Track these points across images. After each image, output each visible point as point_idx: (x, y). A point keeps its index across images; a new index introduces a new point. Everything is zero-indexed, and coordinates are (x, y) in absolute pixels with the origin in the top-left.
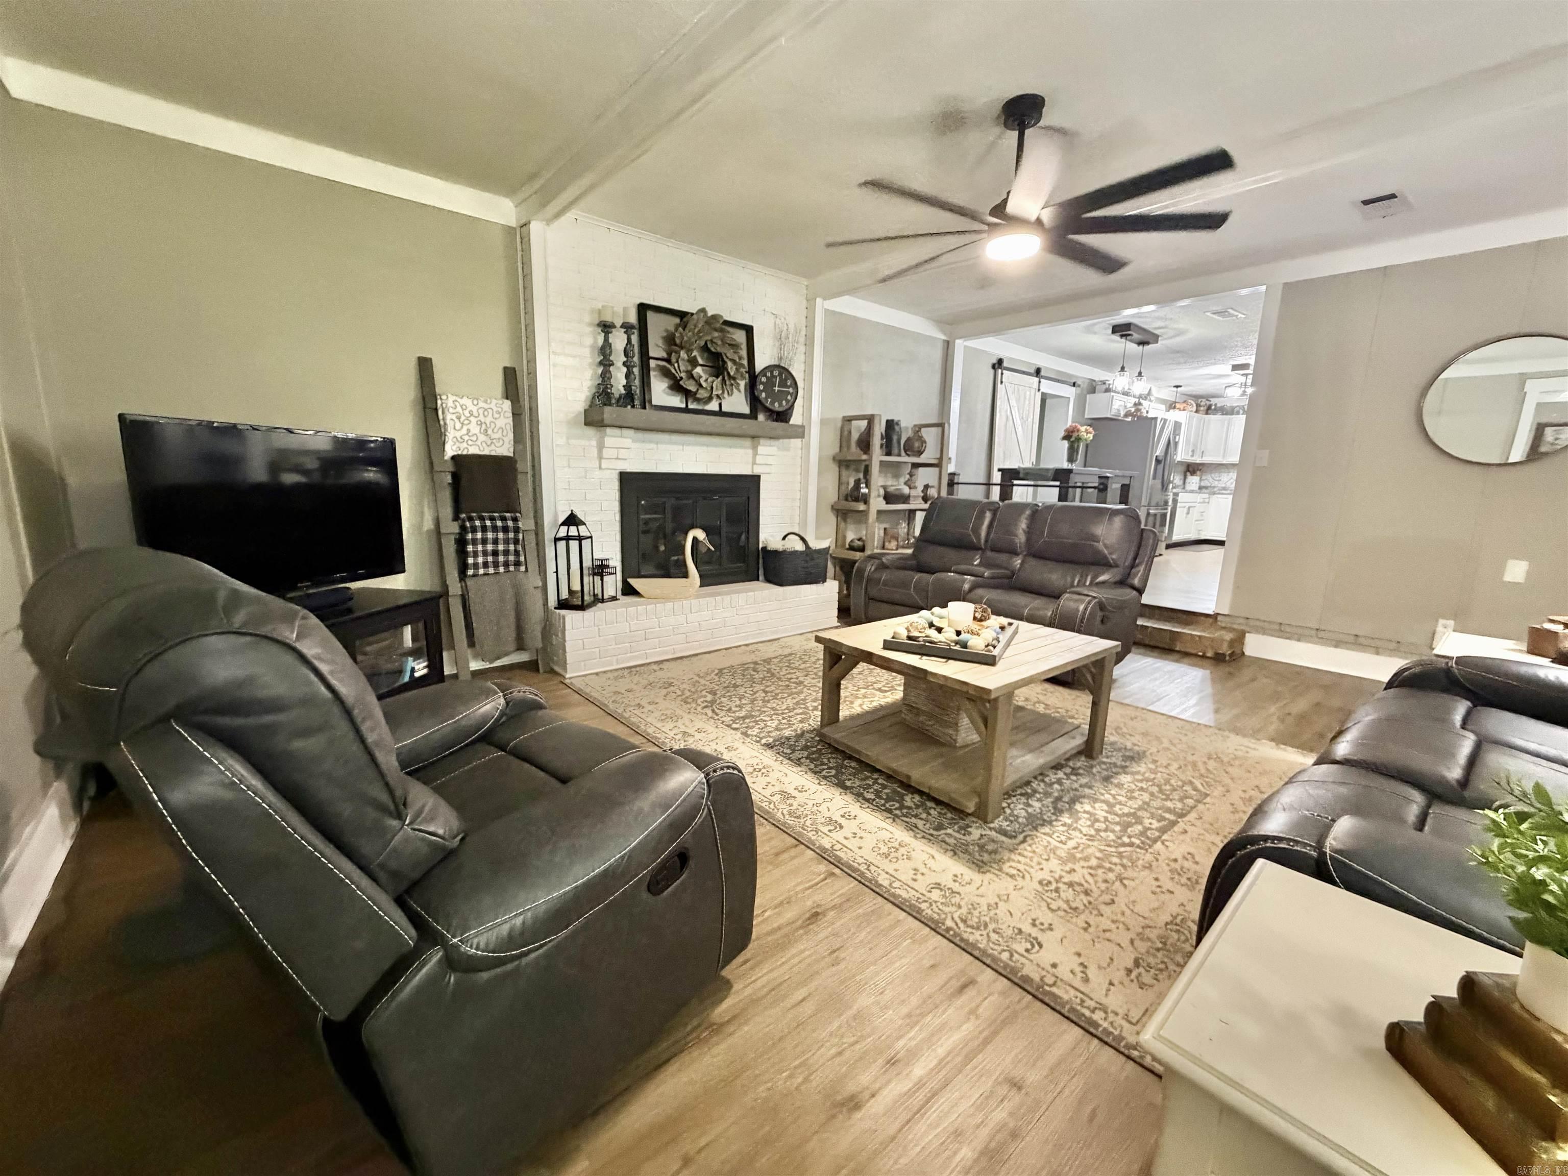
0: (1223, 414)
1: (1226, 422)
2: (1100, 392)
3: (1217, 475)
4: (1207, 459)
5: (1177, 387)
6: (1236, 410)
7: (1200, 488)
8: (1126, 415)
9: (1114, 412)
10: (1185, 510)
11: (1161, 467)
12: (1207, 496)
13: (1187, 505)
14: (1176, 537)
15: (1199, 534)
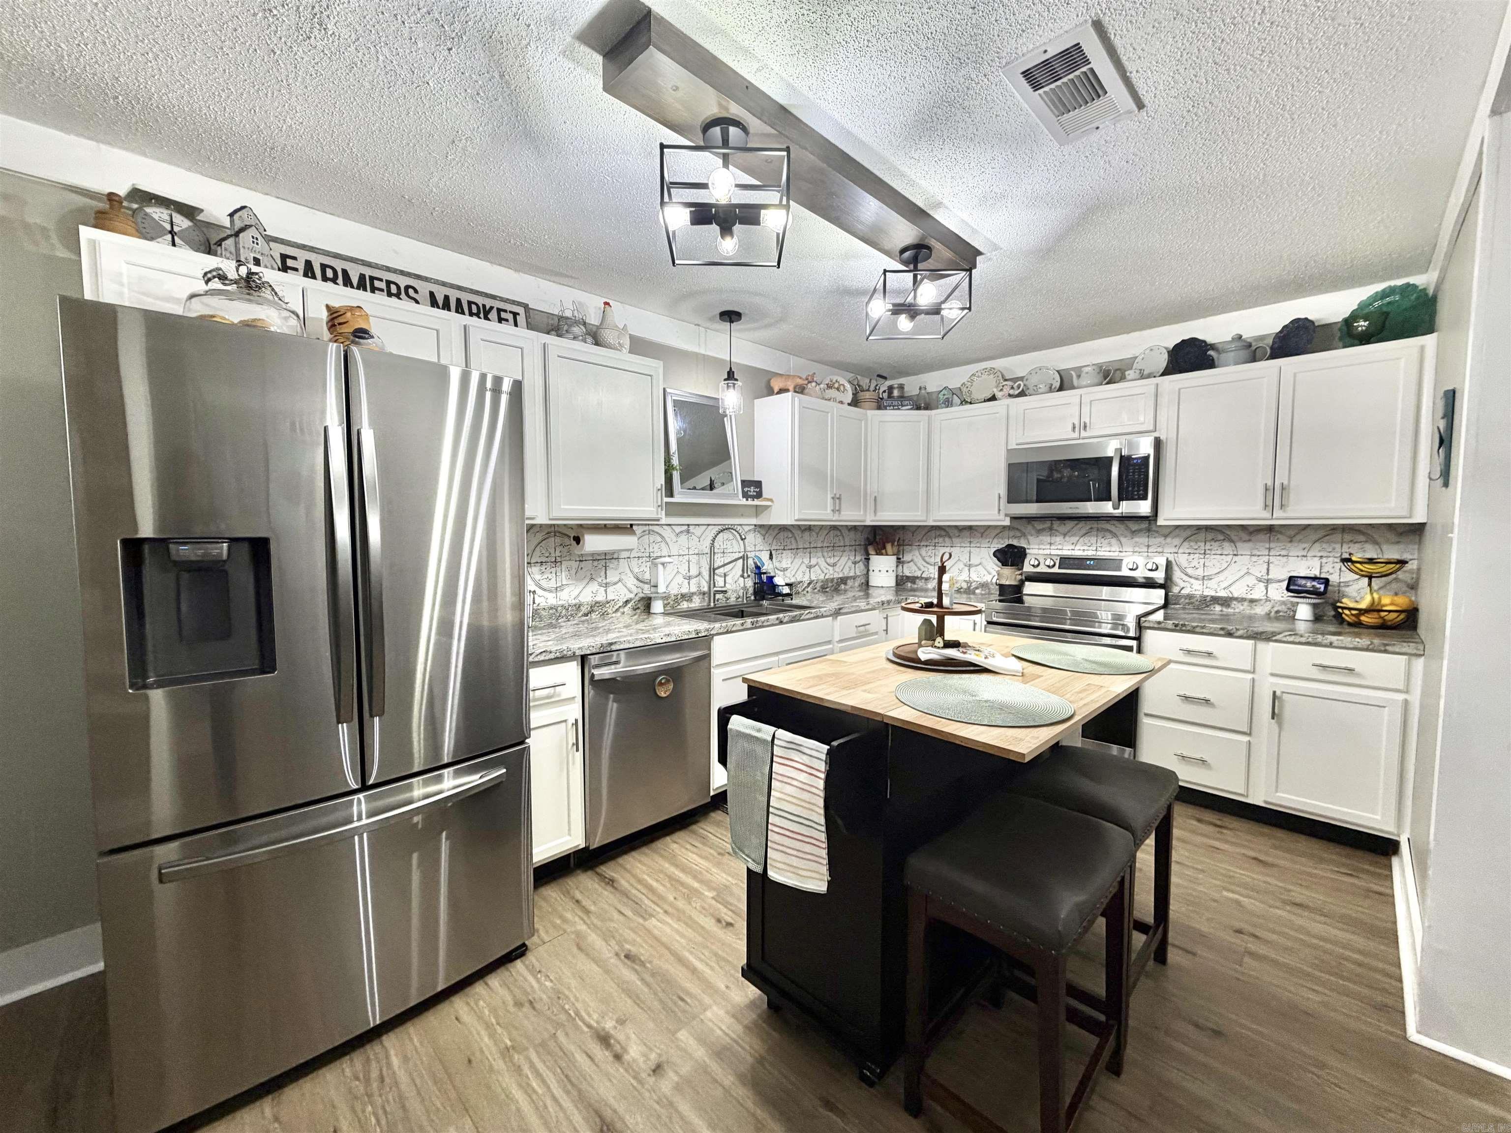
4: (892, 516)
6: (944, 398)
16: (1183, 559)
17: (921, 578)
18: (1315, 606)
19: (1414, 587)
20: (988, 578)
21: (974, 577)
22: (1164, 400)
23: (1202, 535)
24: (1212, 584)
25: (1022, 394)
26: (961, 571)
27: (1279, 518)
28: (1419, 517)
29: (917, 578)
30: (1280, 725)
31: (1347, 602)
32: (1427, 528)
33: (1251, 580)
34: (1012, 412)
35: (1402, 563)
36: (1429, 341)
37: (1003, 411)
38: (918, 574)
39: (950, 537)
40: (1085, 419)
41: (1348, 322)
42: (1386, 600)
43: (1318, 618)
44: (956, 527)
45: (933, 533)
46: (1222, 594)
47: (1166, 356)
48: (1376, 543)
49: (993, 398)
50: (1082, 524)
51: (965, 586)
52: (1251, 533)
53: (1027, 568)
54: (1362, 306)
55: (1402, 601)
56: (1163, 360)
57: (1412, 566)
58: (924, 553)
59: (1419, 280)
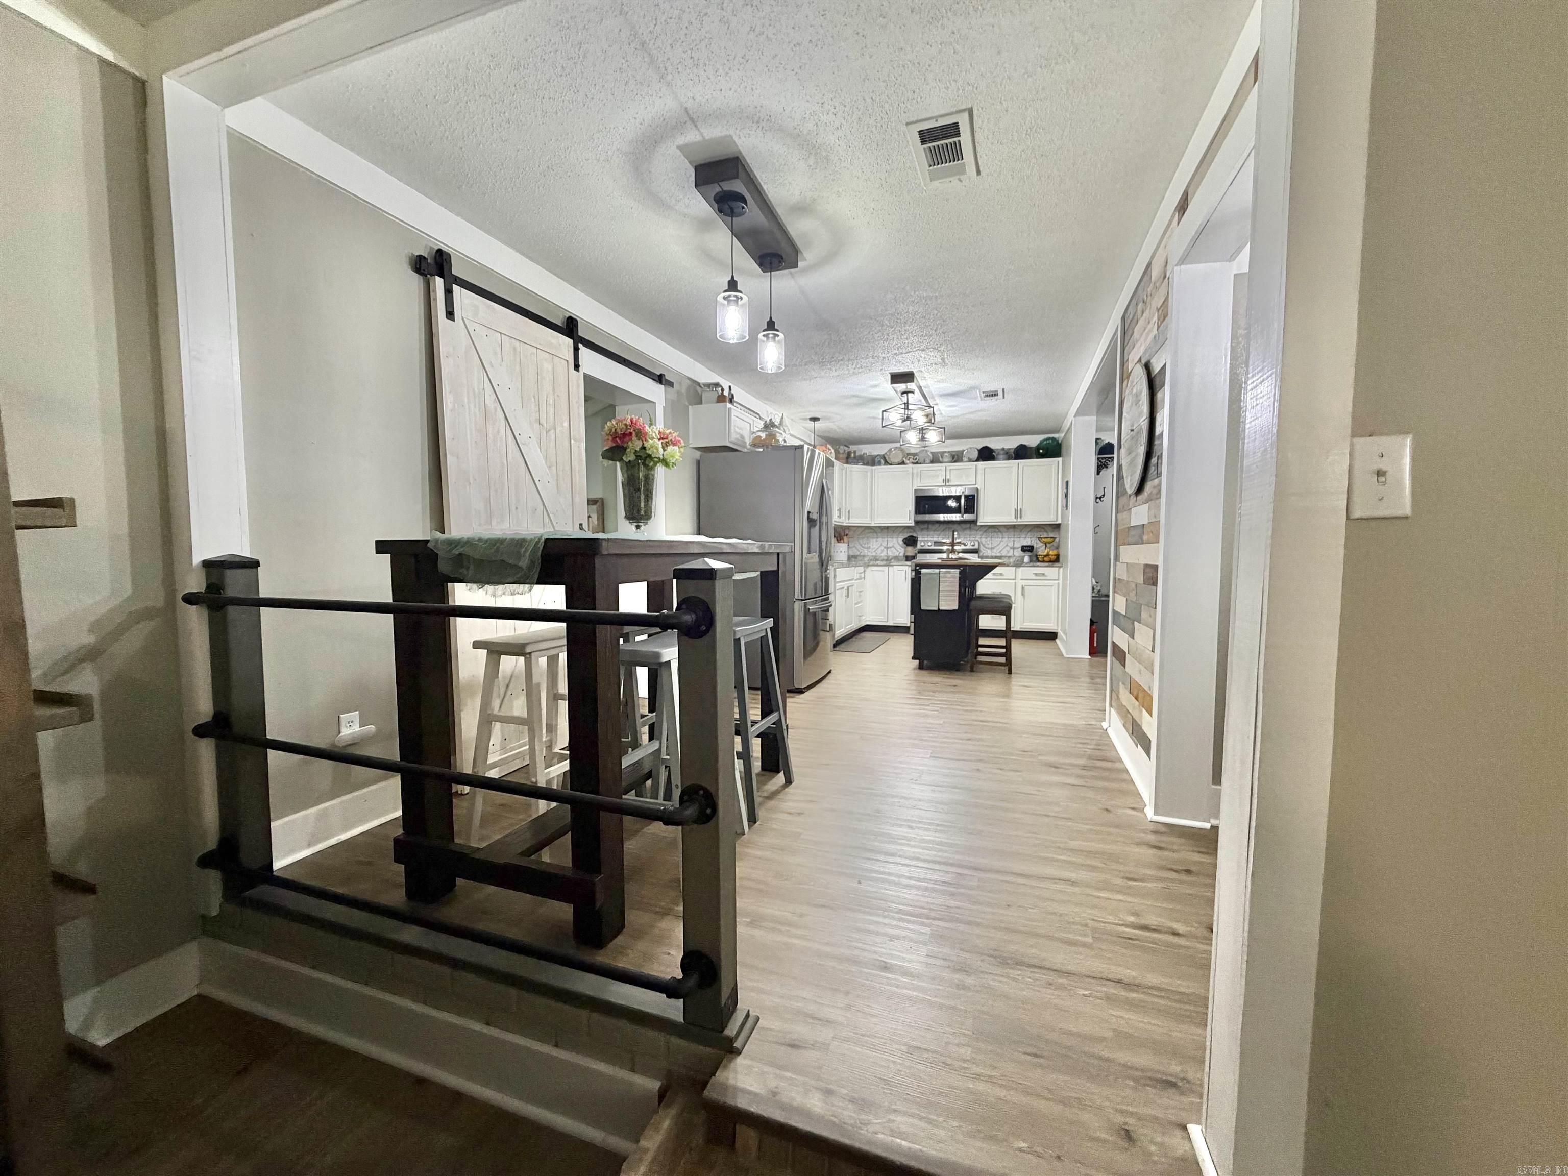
0: (864, 464)
1: (869, 474)
2: (707, 403)
3: (865, 541)
4: (855, 521)
5: (815, 419)
6: (877, 460)
7: (850, 558)
8: (754, 445)
9: (734, 437)
10: (845, 592)
11: (816, 531)
12: (861, 569)
13: (846, 584)
14: (839, 633)
15: (860, 621)
16: (983, 540)
17: (860, 556)
18: (1030, 556)
19: (1057, 548)
20: (897, 554)
21: (890, 554)
22: (979, 472)
23: (990, 530)
24: (995, 550)
25: (917, 463)
26: (883, 551)
27: (1020, 521)
28: (1059, 522)
29: (857, 556)
30: (1024, 598)
31: (1040, 553)
32: (1061, 526)
33: (1008, 548)
34: (915, 471)
35: (1055, 538)
36: (1060, 459)
37: (910, 470)
38: (858, 553)
39: (876, 533)
40: (948, 477)
41: (1038, 448)
42: (1051, 553)
43: (1031, 561)
44: (879, 527)
45: (867, 531)
46: (998, 555)
47: (977, 452)
48: (1047, 532)
49: (903, 463)
50: (942, 525)
51: (885, 558)
52: (1008, 529)
53: (919, 547)
54: (1041, 442)
55: (1055, 552)
56: (975, 455)
57: (1057, 540)
58: (861, 542)
59: (1056, 436)
